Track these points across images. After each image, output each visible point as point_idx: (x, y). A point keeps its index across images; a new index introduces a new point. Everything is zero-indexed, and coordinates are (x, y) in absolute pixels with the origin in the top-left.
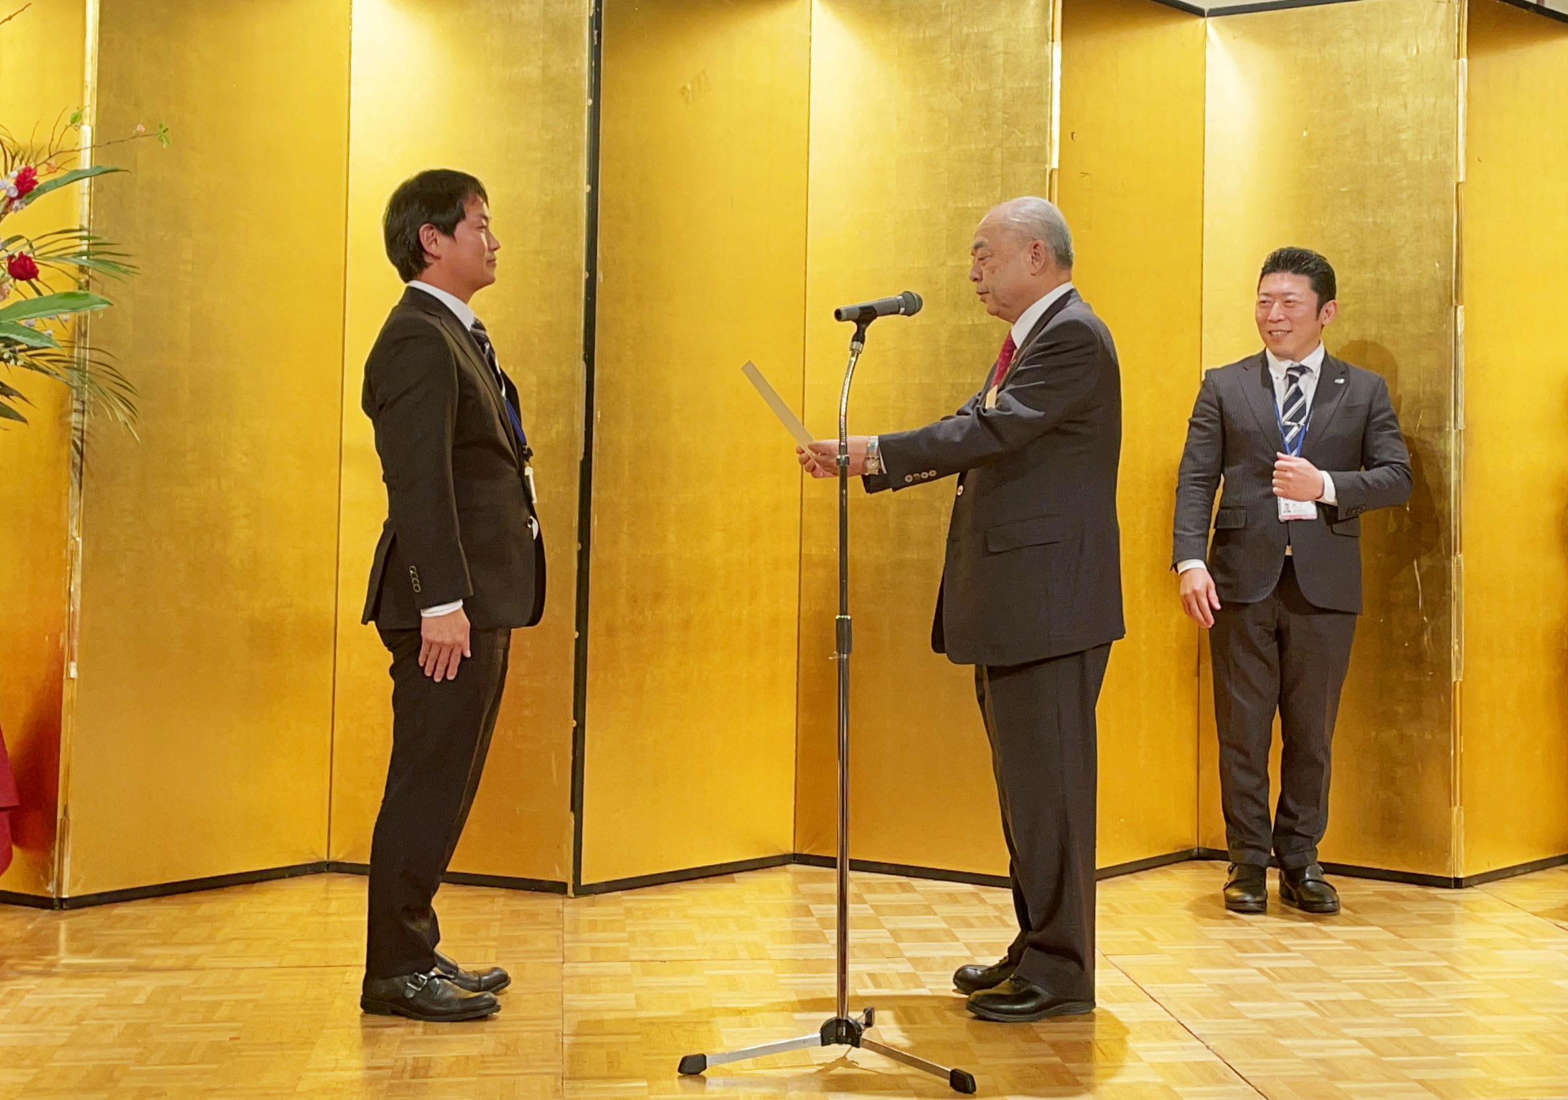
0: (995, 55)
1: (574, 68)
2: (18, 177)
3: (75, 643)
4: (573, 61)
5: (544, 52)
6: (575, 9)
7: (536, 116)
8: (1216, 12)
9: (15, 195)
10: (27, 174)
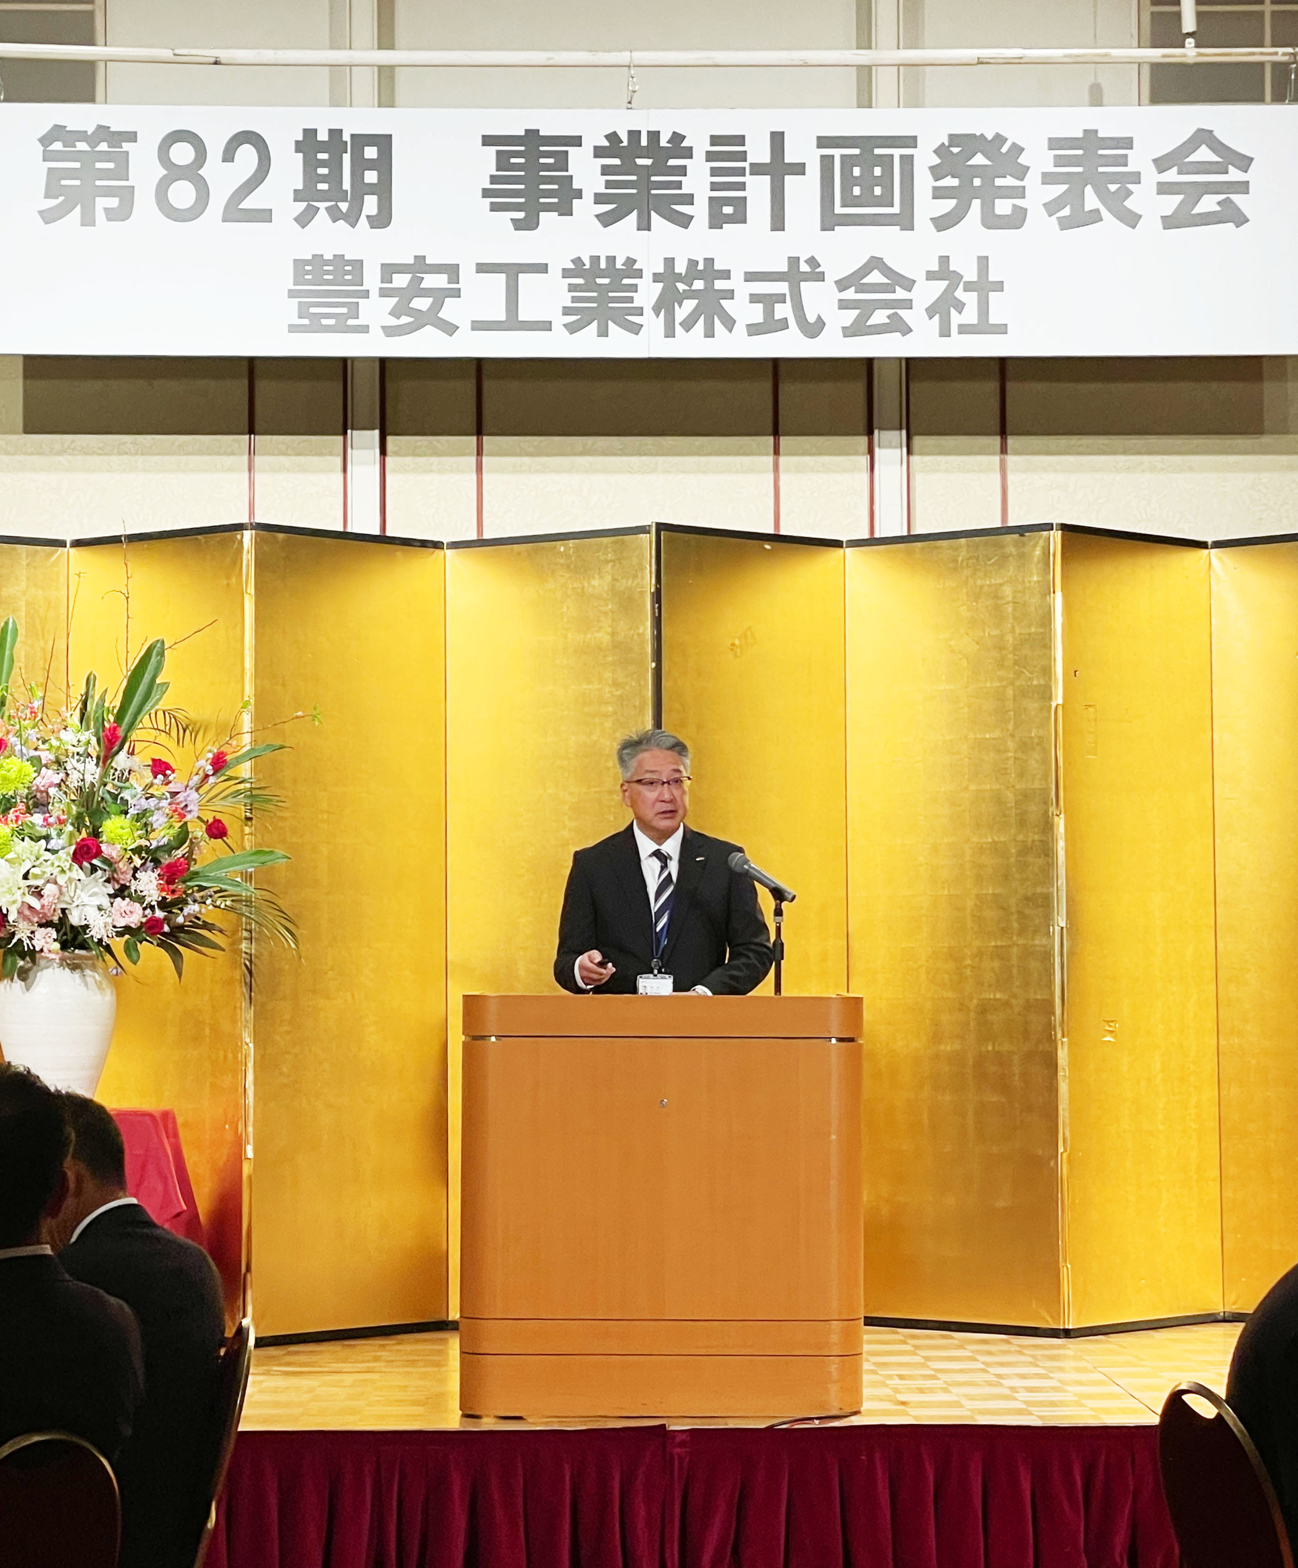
0: (1005, 604)
1: (639, 634)
2: (213, 759)
3: (250, 1129)
4: (638, 628)
5: (613, 620)
6: (638, 584)
7: (608, 675)
8: (1218, 545)
9: (211, 773)
10: (221, 756)
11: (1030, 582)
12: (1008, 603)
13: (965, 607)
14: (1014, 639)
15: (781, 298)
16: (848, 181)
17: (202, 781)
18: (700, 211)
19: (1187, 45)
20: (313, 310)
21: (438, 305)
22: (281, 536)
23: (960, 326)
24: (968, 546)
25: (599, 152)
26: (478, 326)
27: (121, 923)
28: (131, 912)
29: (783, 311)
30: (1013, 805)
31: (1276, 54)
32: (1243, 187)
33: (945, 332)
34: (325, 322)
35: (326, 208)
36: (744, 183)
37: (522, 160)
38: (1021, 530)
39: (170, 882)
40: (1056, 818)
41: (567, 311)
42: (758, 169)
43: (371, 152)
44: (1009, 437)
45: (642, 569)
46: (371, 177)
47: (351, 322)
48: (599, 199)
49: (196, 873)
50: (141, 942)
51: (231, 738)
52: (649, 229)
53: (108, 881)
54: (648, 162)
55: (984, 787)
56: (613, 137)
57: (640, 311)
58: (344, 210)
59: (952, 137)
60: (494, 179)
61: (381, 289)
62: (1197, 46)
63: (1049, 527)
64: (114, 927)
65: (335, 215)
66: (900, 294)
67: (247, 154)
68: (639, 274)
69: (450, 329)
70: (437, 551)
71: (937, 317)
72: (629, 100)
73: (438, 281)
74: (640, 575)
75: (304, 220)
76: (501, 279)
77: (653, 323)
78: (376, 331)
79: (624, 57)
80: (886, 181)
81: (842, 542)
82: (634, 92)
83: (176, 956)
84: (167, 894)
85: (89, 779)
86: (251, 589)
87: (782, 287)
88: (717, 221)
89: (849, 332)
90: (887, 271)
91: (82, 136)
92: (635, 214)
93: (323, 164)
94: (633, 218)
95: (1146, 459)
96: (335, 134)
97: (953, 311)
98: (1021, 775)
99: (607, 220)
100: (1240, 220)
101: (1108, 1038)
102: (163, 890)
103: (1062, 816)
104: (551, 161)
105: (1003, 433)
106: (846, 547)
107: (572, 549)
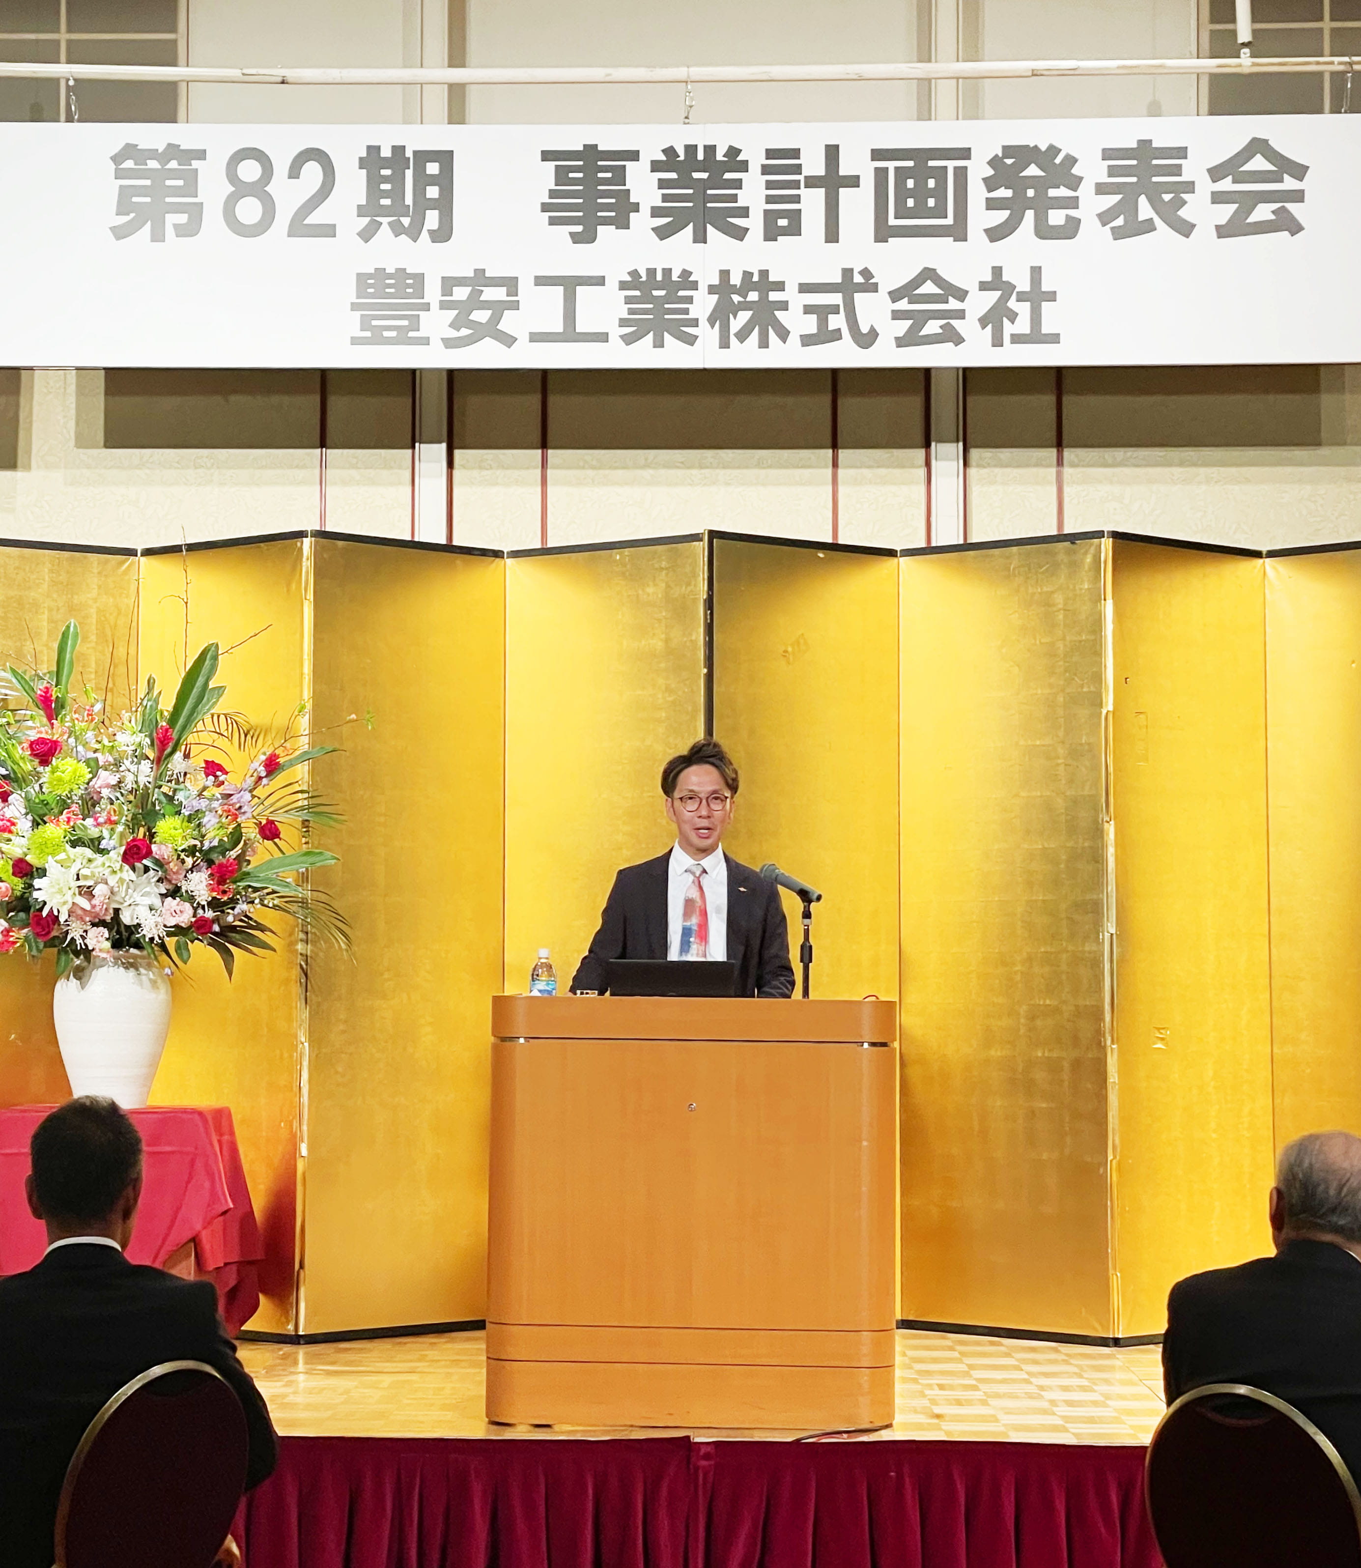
0: (1056, 612)
1: (691, 641)
2: (267, 759)
3: (305, 1128)
4: (691, 634)
5: (666, 627)
6: (692, 591)
7: (661, 681)
8: (1272, 554)
9: (263, 774)
10: (273, 758)
11: (1081, 589)
12: (1059, 610)
13: (1017, 615)
14: (1065, 646)
15: (835, 309)
16: (902, 193)
17: (257, 783)
18: (755, 223)
19: (1242, 55)
20: (374, 323)
21: (496, 318)
22: (340, 543)
23: (1012, 335)
24: (1020, 554)
25: (656, 166)
26: (536, 337)
27: (172, 922)
28: (181, 912)
29: (837, 321)
30: (1063, 811)
31: (1332, 63)
32: (1298, 196)
33: (998, 342)
34: (386, 334)
35: (389, 223)
36: (799, 196)
37: (580, 175)
38: (1073, 538)
39: (221, 881)
40: (1106, 825)
41: (623, 323)
42: (812, 182)
43: (433, 168)
44: (1065, 450)
45: (695, 575)
46: (433, 192)
47: (411, 334)
48: (656, 212)
49: (248, 874)
50: (192, 942)
51: (285, 741)
52: (705, 242)
53: (160, 880)
54: (704, 175)
55: (1034, 794)
56: (670, 152)
57: (695, 323)
58: (406, 225)
59: (1005, 148)
60: (553, 194)
61: (441, 302)
62: (1252, 56)
63: (1099, 534)
64: (165, 926)
65: (397, 230)
66: (953, 304)
67: (313, 171)
68: (694, 286)
69: (509, 340)
70: (498, 560)
71: (989, 327)
72: (686, 115)
73: (496, 294)
74: (693, 583)
75: (367, 235)
76: (558, 291)
77: (708, 335)
78: (436, 344)
79: (680, 72)
80: (940, 193)
81: (897, 551)
82: (691, 107)
83: (227, 956)
84: (218, 894)
85: (142, 780)
86: (311, 596)
87: (836, 299)
88: (771, 234)
89: (901, 342)
90: (938, 280)
91: (153, 154)
92: (690, 227)
93: (386, 180)
94: (688, 231)
95: (1203, 471)
96: (398, 150)
97: (1005, 321)
98: (1071, 781)
99: (663, 233)
100: (1295, 228)
101: (1159, 1045)
102: (213, 890)
103: (1112, 822)
104: (609, 175)
105: (1059, 444)
106: (900, 556)
107: (627, 558)
